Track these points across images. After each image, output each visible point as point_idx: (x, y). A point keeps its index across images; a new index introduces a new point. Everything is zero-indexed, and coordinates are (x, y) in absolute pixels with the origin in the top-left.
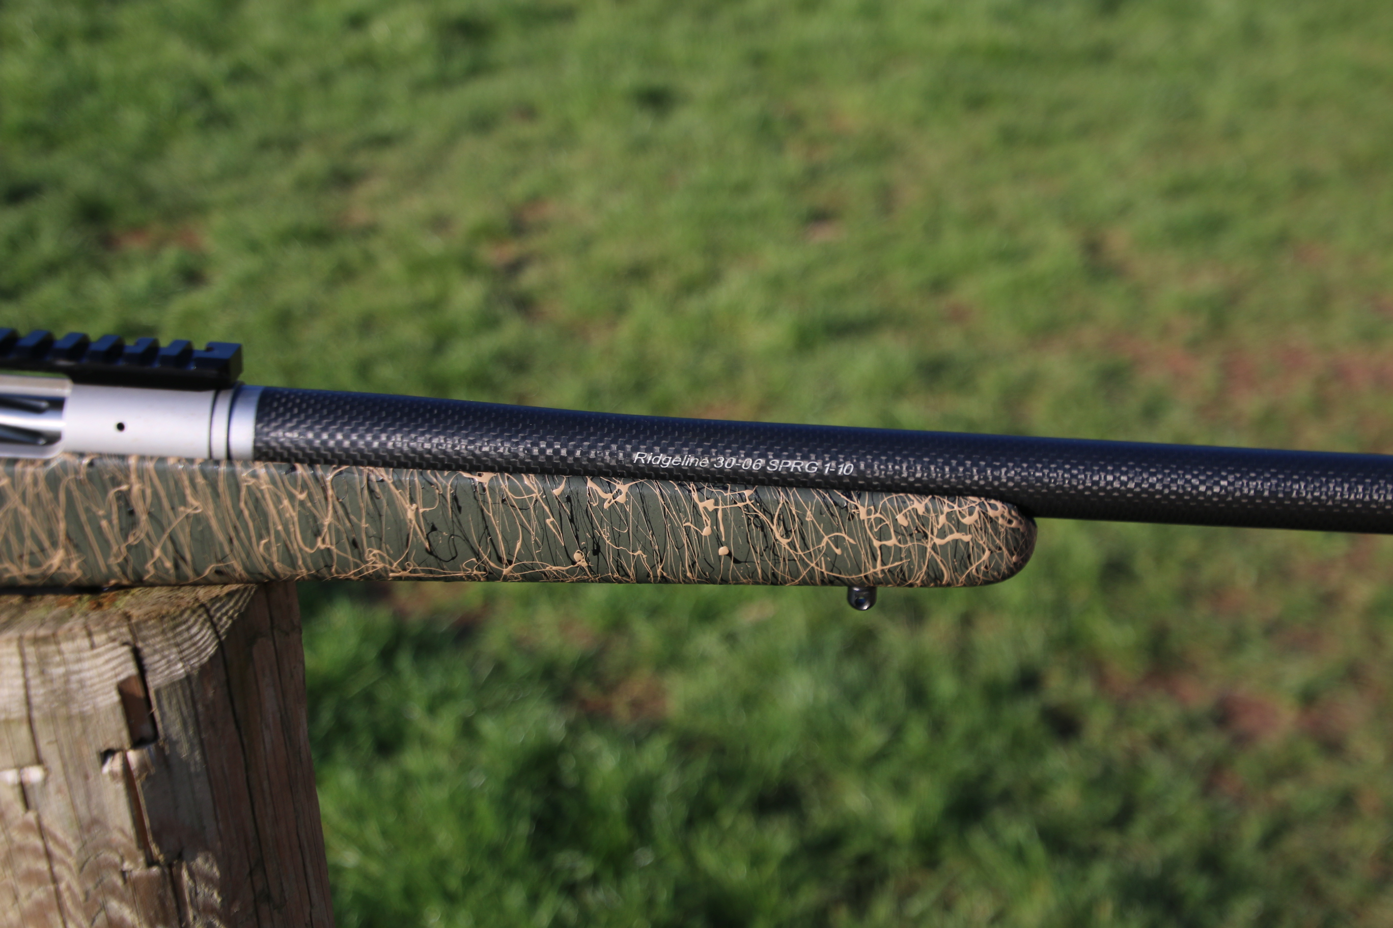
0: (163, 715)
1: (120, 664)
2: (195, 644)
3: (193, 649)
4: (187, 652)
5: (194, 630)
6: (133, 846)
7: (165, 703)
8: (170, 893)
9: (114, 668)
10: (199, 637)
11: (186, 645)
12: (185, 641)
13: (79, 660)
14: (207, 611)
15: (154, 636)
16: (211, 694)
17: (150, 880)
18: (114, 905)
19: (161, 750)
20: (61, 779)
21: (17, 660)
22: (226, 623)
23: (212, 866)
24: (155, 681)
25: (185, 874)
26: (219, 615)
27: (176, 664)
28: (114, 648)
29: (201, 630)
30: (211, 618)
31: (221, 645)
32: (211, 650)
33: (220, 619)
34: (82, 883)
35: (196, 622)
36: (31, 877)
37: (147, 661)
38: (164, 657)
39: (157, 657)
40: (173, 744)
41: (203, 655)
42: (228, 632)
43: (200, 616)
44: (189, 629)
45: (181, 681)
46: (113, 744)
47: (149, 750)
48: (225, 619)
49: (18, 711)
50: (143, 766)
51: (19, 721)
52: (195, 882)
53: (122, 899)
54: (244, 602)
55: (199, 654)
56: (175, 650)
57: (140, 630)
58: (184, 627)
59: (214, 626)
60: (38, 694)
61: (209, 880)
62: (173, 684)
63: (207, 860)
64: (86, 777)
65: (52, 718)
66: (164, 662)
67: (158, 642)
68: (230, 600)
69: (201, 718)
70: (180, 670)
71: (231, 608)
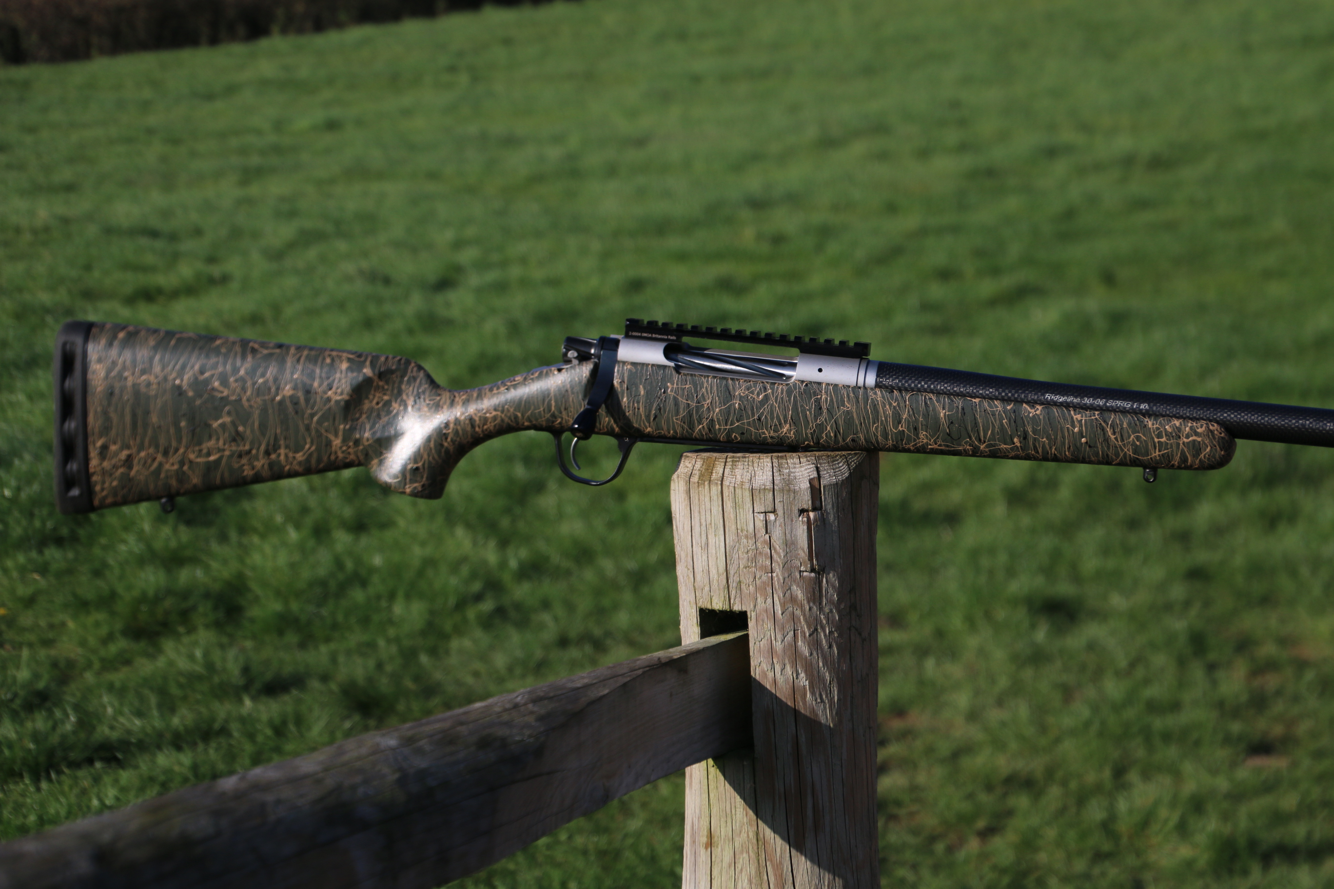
0: (825, 498)
1: (811, 472)
2: (840, 470)
3: (839, 472)
4: (837, 473)
5: (841, 465)
6: (807, 558)
7: (827, 493)
8: (817, 588)
9: (808, 473)
10: (842, 468)
11: (837, 470)
12: (837, 468)
13: (795, 468)
14: (846, 458)
15: (824, 463)
16: (844, 494)
17: (810, 578)
18: (794, 587)
19: (822, 514)
20: (782, 520)
21: (770, 465)
22: (853, 465)
23: (835, 580)
24: (823, 482)
25: (824, 580)
26: (851, 461)
27: (833, 477)
28: (809, 465)
29: (843, 465)
30: (848, 461)
31: (850, 473)
32: (847, 475)
33: (851, 463)
34: (783, 574)
35: (841, 461)
36: (763, 568)
37: (821, 473)
38: (828, 473)
39: (825, 472)
40: (828, 514)
41: (844, 476)
42: (854, 469)
43: (843, 459)
44: (838, 463)
45: (834, 484)
46: (805, 507)
47: (818, 513)
48: (853, 463)
49: (769, 485)
50: (815, 520)
51: (769, 490)
52: (828, 585)
53: (798, 586)
54: (861, 458)
55: (842, 475)
56: (832, 471)
57: (819, 459)
58: (837, 462)
59: (848, 465)
60: (777, 478)
61: (834, 587)
62: (831, 485)
63: (834, 576)
64: (792, 521)
65: (782, 490)
66: (828, 475)
67: (826, 466)
68: (855, 456)
69: (839, 505)
70: (834, 480)
71: (855, 459)
